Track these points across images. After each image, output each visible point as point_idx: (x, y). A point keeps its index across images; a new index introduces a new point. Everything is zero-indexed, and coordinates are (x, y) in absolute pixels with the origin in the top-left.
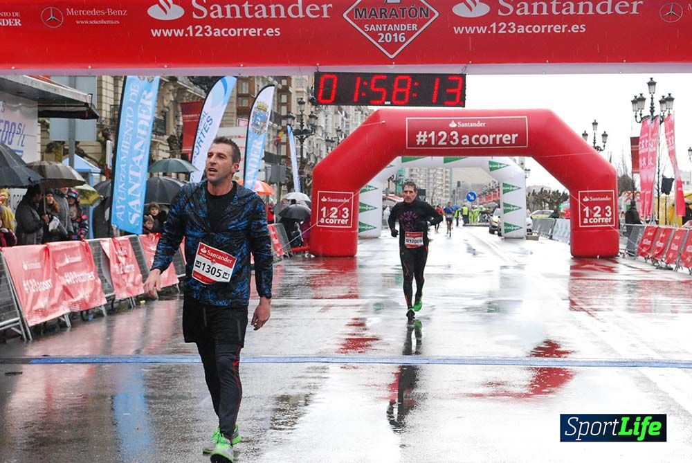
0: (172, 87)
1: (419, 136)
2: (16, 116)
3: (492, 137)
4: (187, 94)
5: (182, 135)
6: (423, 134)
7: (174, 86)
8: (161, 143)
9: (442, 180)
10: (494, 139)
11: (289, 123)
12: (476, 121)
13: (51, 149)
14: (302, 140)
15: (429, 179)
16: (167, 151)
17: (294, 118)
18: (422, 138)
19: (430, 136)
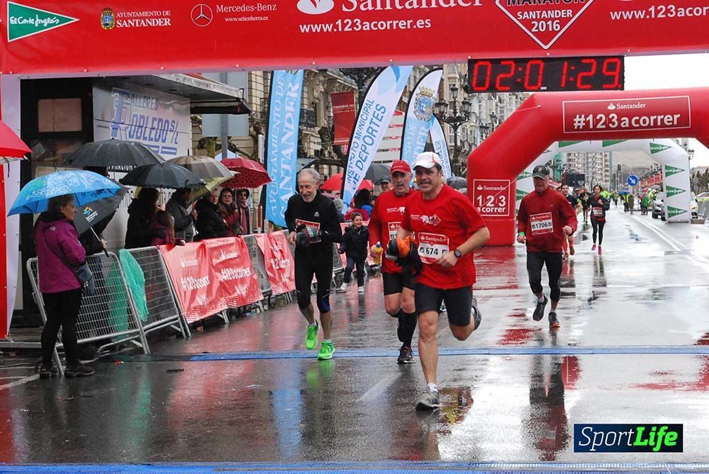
0: (322, 78)
1: (577, 120)
2: (168, 114)
3: (652, 118)
4: (337, 85)
5: (333, 126)
6: (580, 117)
7: (324, 77)
8: (312, 135)
9: (602, 164)
10: (655, 121)
11: (442, 110)
12: (636, 103)
13: (203, 145)
14: (455, 128)
15: (588, 163)
16: (318, 143)
17: (447, 105)
18: (579, 122)
19: (587, 119)
